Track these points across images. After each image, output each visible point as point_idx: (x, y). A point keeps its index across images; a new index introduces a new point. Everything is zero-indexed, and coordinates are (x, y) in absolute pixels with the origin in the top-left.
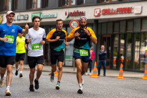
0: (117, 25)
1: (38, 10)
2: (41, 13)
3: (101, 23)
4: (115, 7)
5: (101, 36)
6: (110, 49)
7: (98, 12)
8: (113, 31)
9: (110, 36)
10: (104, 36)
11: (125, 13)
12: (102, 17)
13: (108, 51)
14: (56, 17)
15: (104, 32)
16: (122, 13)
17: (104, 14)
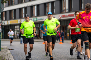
0: (68, 22)
1: (35, 17)
2: (37, 18)
3: (62, 21)
4: (67, 14)
5: (62, 26)
6: (66, 31)
7: (60, 17)
8: (67, 24)
9: (66, 26)
10: (63, 26)
11: (72, 16)
12: (62, 18)
13: (65, 32)
14: (43, 20)
15: (63, 25)
16: (70, 16)
17: (63, 17)
